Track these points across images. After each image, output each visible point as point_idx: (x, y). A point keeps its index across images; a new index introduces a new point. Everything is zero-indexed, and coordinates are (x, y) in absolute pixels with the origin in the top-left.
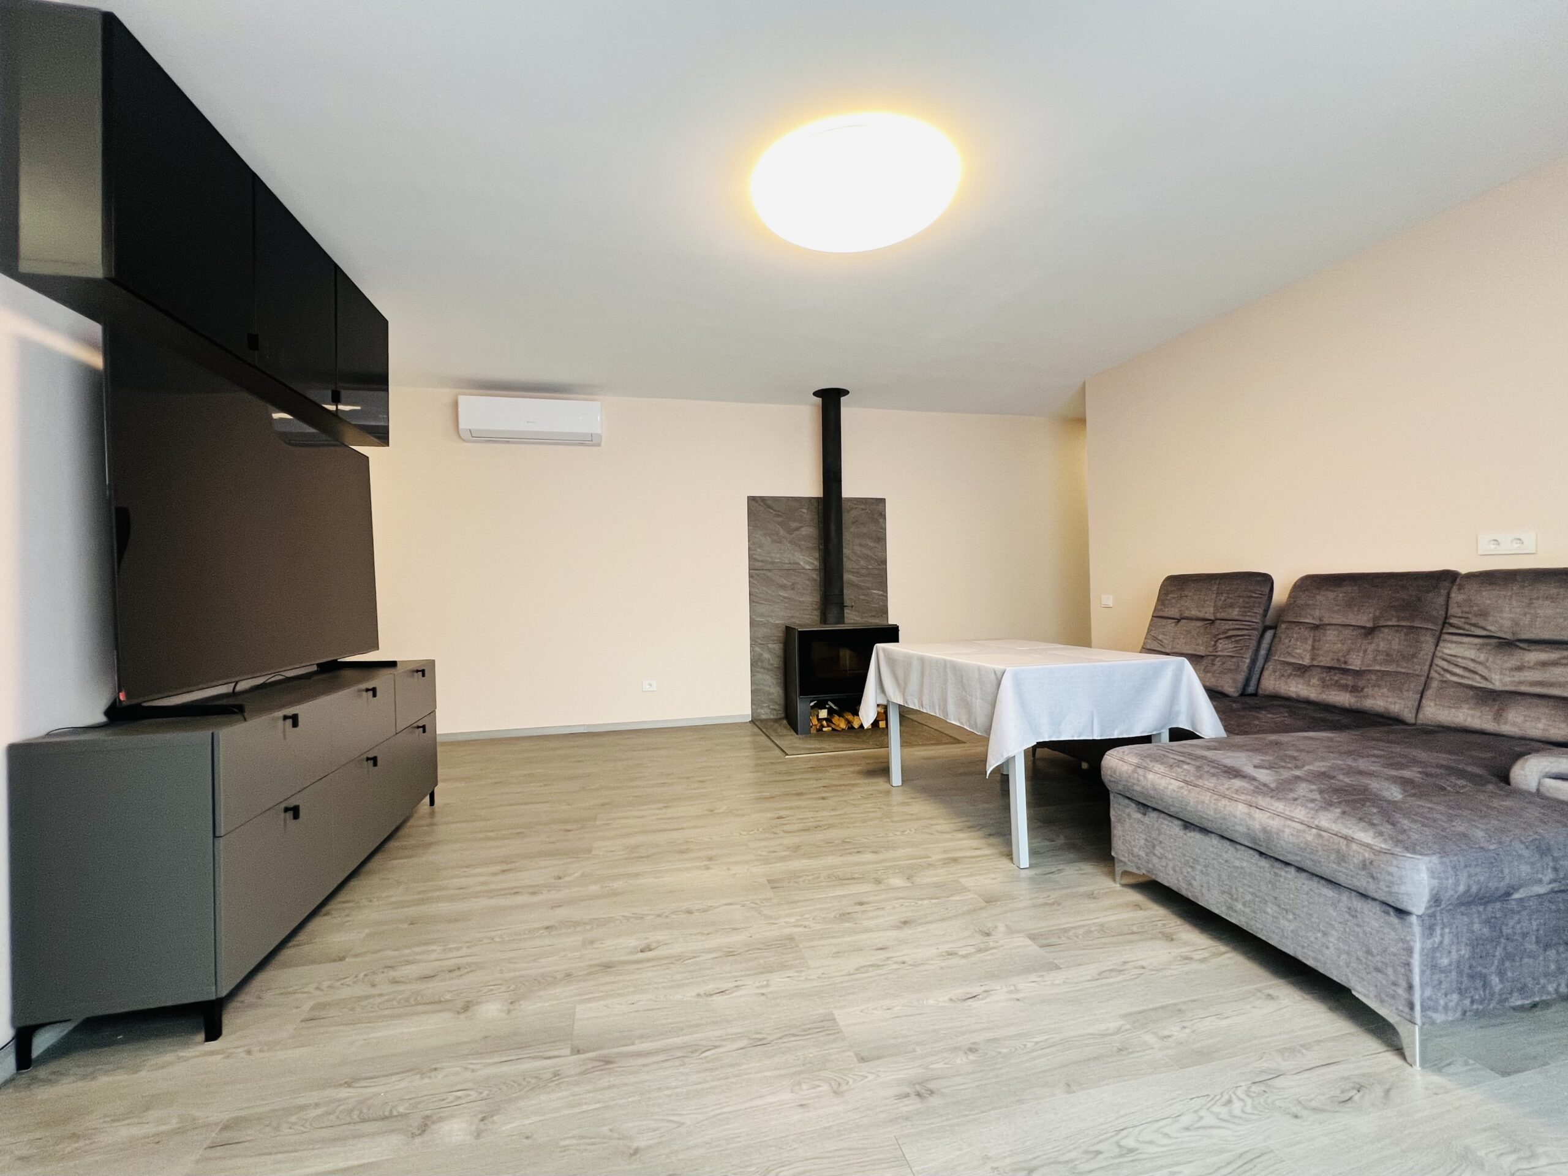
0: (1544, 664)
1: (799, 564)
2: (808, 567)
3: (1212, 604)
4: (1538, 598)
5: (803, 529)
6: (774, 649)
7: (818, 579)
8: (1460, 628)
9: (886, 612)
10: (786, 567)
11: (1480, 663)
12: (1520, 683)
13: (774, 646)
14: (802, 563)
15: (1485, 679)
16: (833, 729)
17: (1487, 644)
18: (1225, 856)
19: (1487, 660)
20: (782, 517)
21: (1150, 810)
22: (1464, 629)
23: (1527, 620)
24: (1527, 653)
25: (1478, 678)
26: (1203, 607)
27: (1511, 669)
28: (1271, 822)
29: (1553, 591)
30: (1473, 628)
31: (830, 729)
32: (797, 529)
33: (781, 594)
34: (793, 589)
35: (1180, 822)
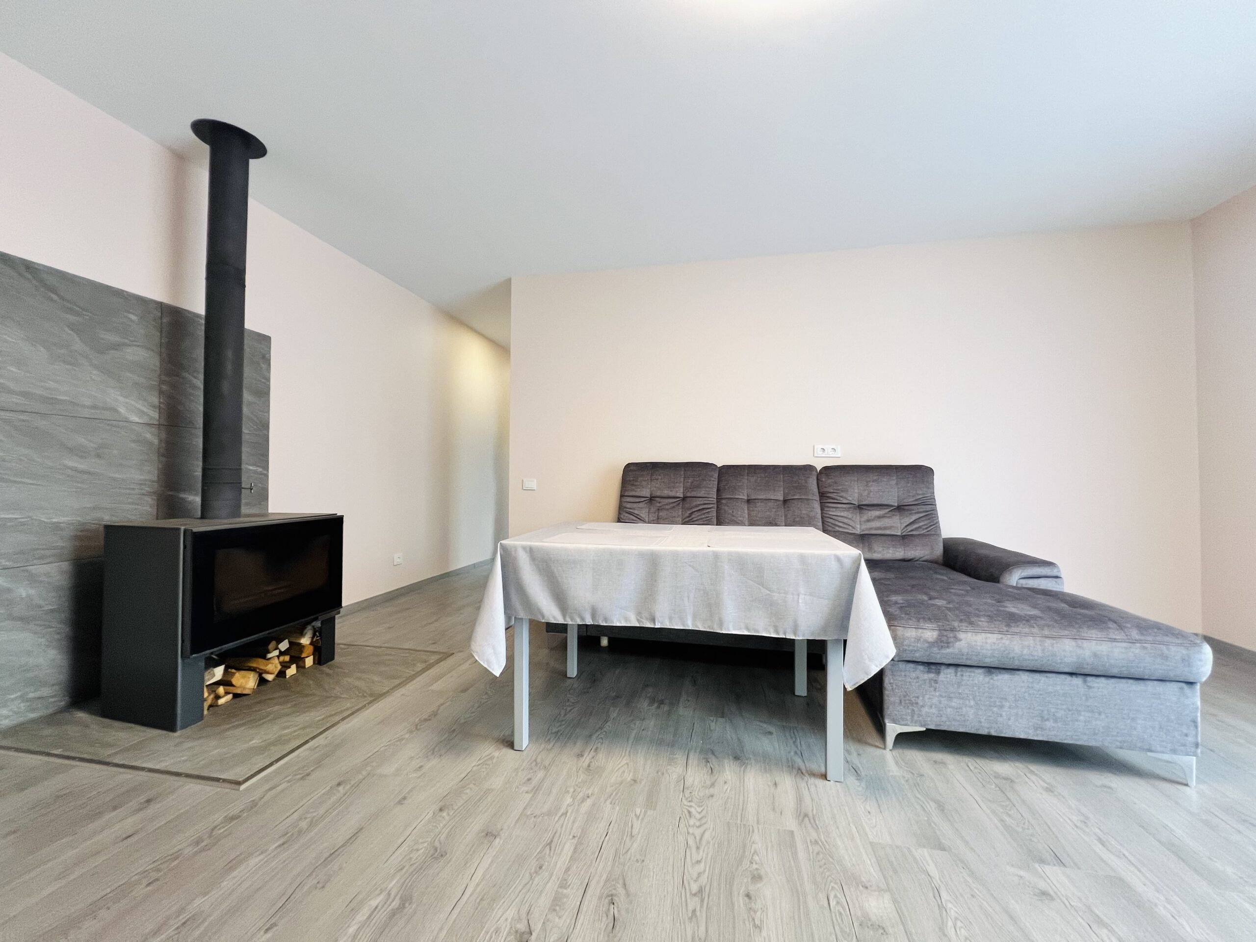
0: (879, 517)
1: (116, 411)
2: (135, 418)
3: (682, 485)
4: (870, 481)
5: (129, 350)
6: (47, 575)
7: (156, 442)
8: (834, 499)
9: (266, 498)
10: (87, 413)
11: (850, 519)
12: (871, 529)
13: (47, 568)
14: (122, 410)
15: (853, 528)
16: (236, 696)
17: (851, 508)
18: (1037, 686)
19: (853, 517)
20: (78, 314)
21: (943, 667)
22: (837, 500)
23: (866, 493)
24: (870, 512)
25: (850, 528)
26: (674, 487)
27: (865, 522)
28: (1100, 648)
29: (875, 478)
30: (841, 499)
31: (230, 696)
32: (116, 347)
33: (70, 463)
34: (99, 456)
35: (980, 671)
